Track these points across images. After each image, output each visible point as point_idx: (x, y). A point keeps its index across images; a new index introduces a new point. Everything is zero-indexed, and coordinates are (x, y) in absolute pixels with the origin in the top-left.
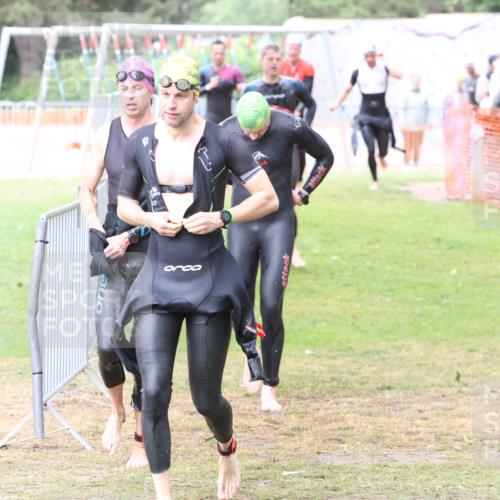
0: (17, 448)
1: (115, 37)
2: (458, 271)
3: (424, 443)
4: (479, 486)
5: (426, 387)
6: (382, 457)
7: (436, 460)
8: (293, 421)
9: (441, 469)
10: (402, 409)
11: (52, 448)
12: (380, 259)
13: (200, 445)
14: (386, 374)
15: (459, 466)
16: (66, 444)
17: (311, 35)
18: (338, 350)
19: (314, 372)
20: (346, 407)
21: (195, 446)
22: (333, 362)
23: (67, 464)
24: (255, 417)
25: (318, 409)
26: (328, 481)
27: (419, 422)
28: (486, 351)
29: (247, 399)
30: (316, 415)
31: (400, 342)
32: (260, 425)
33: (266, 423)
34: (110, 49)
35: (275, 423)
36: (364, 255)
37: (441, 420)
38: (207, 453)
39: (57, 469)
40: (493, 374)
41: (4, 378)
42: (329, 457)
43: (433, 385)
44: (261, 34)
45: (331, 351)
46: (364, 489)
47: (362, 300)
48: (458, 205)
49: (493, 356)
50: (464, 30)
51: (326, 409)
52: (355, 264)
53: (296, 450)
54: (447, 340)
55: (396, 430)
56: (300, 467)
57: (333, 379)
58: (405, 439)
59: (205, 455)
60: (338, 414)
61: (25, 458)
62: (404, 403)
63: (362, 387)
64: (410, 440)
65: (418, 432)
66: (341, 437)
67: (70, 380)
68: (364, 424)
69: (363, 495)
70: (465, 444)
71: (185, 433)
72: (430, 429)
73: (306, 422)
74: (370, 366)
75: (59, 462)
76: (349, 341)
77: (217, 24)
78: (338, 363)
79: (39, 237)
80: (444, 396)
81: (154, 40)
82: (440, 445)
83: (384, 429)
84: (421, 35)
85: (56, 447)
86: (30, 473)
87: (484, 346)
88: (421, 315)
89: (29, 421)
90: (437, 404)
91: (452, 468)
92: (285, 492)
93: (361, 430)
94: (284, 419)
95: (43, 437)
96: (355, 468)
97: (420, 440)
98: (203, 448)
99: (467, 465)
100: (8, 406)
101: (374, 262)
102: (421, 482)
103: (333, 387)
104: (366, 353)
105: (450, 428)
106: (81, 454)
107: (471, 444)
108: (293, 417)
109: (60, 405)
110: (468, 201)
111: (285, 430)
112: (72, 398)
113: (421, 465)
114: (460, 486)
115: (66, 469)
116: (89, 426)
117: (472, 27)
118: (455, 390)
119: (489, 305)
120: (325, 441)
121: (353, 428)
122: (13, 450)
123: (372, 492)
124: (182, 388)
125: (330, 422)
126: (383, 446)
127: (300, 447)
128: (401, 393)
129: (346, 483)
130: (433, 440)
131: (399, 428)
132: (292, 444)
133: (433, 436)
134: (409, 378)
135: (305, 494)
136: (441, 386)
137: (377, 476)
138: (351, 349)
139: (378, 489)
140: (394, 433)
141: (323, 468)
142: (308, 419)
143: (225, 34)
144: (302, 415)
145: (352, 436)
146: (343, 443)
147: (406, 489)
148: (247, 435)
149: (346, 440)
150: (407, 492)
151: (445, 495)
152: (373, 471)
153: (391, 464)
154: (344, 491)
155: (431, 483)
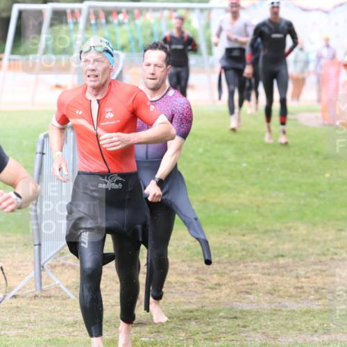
0: (23, 297)
1: (92, 11)
2: (331, 175)
3: (306, 295)
5: (308, 255)
6: (277, 304)
7: (315, 306)
8: (215, 279)
9: (318, 313)
10: (291, 271)
11: (47, 297)
12: (276, 166)
14: (280, 247)
15: (331, 311)
16: (57, 294)
18: (247, 229)
19: (230, 245)
20: (252, 270)
22: (243, 238)
23: (58, 308)
24: (188, 276)
25: (232, 271)
26: (240, 321)
27: (303, 280)
29: (183, 264)
30: (232, 274)
31: (290, 224)
32: (192, 282)
33: (196, 280)
34: (88, 20)
35: (202, 280)
36: (264, 163)
37: (319, 278)
39: (51, 312)
41: (14, 248)
42: (241, 304)
43: (313, 254)
44: (193, 9)
45: (241, 230)
46: (265, 326)
47: (263, 195)
48: (331, 128)
50: (336, 7)
51: (239, 271)
52: (259, 170)
53: (217, 299)
55: (287, 285)
56: (220, 311)
57: (243, 250)
58: (293, 292)
60: (247, 274)
61: (29, 304)
62: (293, 267)
63: (262, 255)
64: (297, 291)
65: (302, 288)
66: (248, 290)
67: (60, 250)
68: (265, 282)
69: (264, 331)
72: (311, 285)
73: (225, 280)
74: (270, 240)
75: (53, 307)
76: (254, 223)
78: (246, 238)
79: (39, 149)
80: (320, 262)
81: (119, 12)
82: (318, 296)
83: (279, 284)
84: (305, 10)
85: (50, 297)
86: (32, 314)
88: (305, 205)
89: (31, 278)
90: (316, 267)
91: (326, 312)
92: (210, 328)
93: (263, 285)
94: (209, 277)
95: (41, 290)
96: (258, 312)
97: (304, 292)
100: (17, 268)
101: (272, 168)
102: (305, 321)
103: (243, 255)
105: (325, 284)
106: (68, 302)
108: (215, 276)
109: (53, 267)
111: (210, 285)
112: (61, 263)
113: (305, 309)
114: (332, 325)
115: (58, 312)
116: (73, 282)
117: (340, 5)
118: (329, 257)
120: (237, 293)
121: (257, 284)
122: (21, 299)
123: (270, 328)
125: (241, 279)
126: (278, 297)
127: (220, 297)
128: (291, 260)
129: (253, 322)
130: (313, 292)
131: (289, 284)
132: (214, 295)
133: (313, 289)
134: (296, 249)
135: (223, 330)
136: (318, 255)
137: (274, 318)
138: (256, 229)
139: (274, 326)
140: (285, 287)
141: (236, 312)
142: (226, 278)
143: (169, 9)
144: (221, 275)
145: (257, 289)
146: (250, 294)
147: (294, 326)
148: (183, 289)
149: (252, 292)
150: (295, 329)
151: (321, 331)
152: (271, 314)
153: (283, 310)
154: (251, 327)
155: (311, 323)
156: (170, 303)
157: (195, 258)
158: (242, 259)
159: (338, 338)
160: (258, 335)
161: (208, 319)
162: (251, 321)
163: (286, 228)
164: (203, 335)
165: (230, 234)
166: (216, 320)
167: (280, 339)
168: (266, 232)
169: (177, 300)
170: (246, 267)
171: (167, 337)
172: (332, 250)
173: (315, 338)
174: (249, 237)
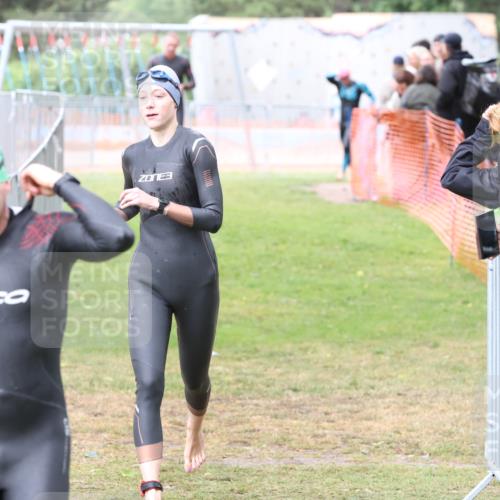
1: (18, 35)
2: (366, 273)
3: (330, 446)
4: (386, 490)
5: (332, 390)
6: (288, 460)
7: (343, 463)
10: (308, 412)
12: (286, 260)
13: (104, 446)
14: (293, 377)
15: (366, 470)
17: (216, 34)
18: (245, 352)
20: (252, 409)
21: (99, 448)
22: (238, 364)
25: (224, 411)
26: (234, 483)
27: (325, 424)
28: (393, 353)
30: (221, 418)
31: (306, 344)
32: (165, 427)
33: (171, 425)
34: (14, 48)
35: (180, 424)
36: (269, 256)
37: (348, 422)
38: (112, 455)
40: (401, 376)
42: (236, 460)
43: (339, 388)
44: (164, 32)
45: (236, 353)
46: (270, 492)
47: (267, 302)
48: (364, 206)
49: (399, 358)
50: (371, 30)
51: (232, 411)
52: (261, 265)
54: (353, 342)
55: (302, 433)
56: (205, 470)
57: (239, 381)
58: (312, 442)
59: (110, 457)
60: (243, 416)
62: (311, 405)
63: (268, 389)
64: (317, 442)
65: (325, 435)
66: (246, 440)
68: (270, 427)
70: (372, 448)
71: (88, 435)
72: (337, 432)
73: (212, 425)
74: (276, 367)
76: (254, 342)
77: (121, 22)
78: (242, 364)
80: (350, 398)
81: (57, 37)
82: (346, 448)
83: (290, 431)
84: (327, 34)
87: (390, 348)
88: (327, 317)
90: (344, 406)
91: (358, 471)
92: (190, 495)
93: (267, 432)
96: (261, 471)
97: (326, 442)
98: (107, 450)
99: (374, 468)
101: (280, 263)
102: (328, 485)
103: (238, 389)
105: (357, 430)
107: (378, 447)
110: (375, 203)
113: (328, 467)
114: (367, 490)
118: (362, 392)
119: (395, 307)
120: (230, 443)
121: (258, 430)
123: (278, 495)
124: (86, 389)
125: (236, 423)
126: (289, 449)
128: (308, 395)
129: (253, 486)
130: (340, 443)
131: (305, 431)
133: (339, 438)
134: (316, 380)
135: (210, 497)
136: (347, 388)
137: (283, 479)
138: (257, 351)
139: (284, 492)
140: (300, 435)
141: (228, 471)
142: (214, 421)
143: (130, 32)
144: (207, 417)
145: (258, 439)
146: (249, 445)
147: (313, 492)
149: (252, 443)
150: (313, 495)
152: (279, 473)
153: (297, 467)
154: (250, 494)
155: (337, 487)
157: (170, 392)
158: (236, 394)
161: (187, 482)
162: (251, 484)
163: (301, 349)
168: (272, 355)
170: (243, 406)
172: (367, 381)
174: (247, 362)
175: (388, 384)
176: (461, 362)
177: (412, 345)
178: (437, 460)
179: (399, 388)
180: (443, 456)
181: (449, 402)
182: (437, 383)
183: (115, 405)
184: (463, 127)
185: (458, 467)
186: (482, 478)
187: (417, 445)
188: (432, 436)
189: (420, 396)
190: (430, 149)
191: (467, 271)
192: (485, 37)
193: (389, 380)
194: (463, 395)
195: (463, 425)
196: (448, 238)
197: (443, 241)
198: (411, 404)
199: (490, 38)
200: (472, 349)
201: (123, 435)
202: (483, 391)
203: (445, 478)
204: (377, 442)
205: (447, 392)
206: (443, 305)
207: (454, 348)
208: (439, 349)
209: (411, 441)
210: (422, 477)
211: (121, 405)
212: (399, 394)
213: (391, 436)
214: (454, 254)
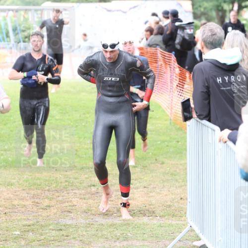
4: (138, 234)
6: (90, 220)
7: (117, 221)
8: (46, 202)
9: (120, 226)
12: (89, 122)
14: (93, 179)
15: (128, 224)
18: (69, 167)
19: (57, 178)
20: (72, 195)
24: (27, 200)
25: (59, 196)
26: (64, 232)
28: (142, 167)
29: (23, 191)
30: (57, 199)
32: (30, 204)
33: (33, 203)
35: (37, 203)
36: (81, 120)
38: (4, 218)
40: (145, 178)
42: (65, 220)
44: (30, 10)
46: (82, 235)
47: (80, 142)
49: (145, 169)
50: (131, 8)
51: (63, 196)
52: (77, 124)
53: (48, 216)
56: (50, 225)
57: (66, 181)
60: (68, 198)
63: (80, 185)
66: (70, 210)
68: (82, 204)
69: (81, 239)
70: (132, 214)
72: (114, 206)
73: (53, 203)
74: (84, 175)
77: (8, 5)
78: (68, 173)
83: (92, 206)
84: (109, 11)
87: (140, 165)
91: (125, 225)
92: (42, 237)
93: (80, 206)
94: (42, 201)
96: (77, 225)
99: (132, 224)
101: (87, 123)
102: (110, 232)
103: (66, 185)
104: (82, 168)
107: (134, 213)
108: (46, 200)
111: (42, 207)
113: (110, 223)
114: (129, 234)
117: (135, 7)
120: (62, 212)
121: (76, 206)
123: (85, 237)
125: (65, 202)
126: (91, 214)
127: (50, 215)
128: (100, 188)
129: (73, 233)
130: (116, 211)
132: (46, 213)
133: (116, 209)
135: (52, 238)
137: (88, 229)
138: (75, 167)
139: (88, 236)
140: (96, 208)
141: (61, 226)
142: (54, 201)
143: (13, 10)
144: (51, 199)
145: (76, 209)
146: (71, 213)
147: (102, 235)
148: (23, 209)
149: (72, 211)
150: (103, 237)
151: (121, 239)
152: (86, 227)
153: (95, 223)
154: (72, 237)
155: (115, 233)
156: (14, 220)
157: (32, 187)
158: (65, 188)
159: (133, 243)
160: (77, 242)
161: (41, 231)
164: (38, 242)
165: (56, 170)
166: (47, 231)
167: (92, 245)
169: (19, 218)
170: (68, 194)
171: (12, 244)
173: (118, 244)
174: (70, 172)
175: (140, 182)
176: (176, 171)
177: (151, 163)
178: (163, 219)
179: (145, 184)
180: (166, 217)
181: (169, 191)
182: (163, 181)
183: (5, 194)
184: (176, 56)
185: (174, 223)
186: (185, 228)
187: (153, 212)
188: (161, 208)
189: (155, 188)
190: (160, 66)
191: (178, 127)
192: (186, 12)
193: (139, 180)
194: (176, 188)
195: (176, 202)
196: (169, 111)
197: (166, 111)
198: (151, 192)
199: (190, 12)
200: (181, 164)
201: (10, 209)
202: (186, 185)
203: (167, 228)
204: (134, 211)
205: (168, 186)
206: (166, 143)
207: (172, 164)
208: (164, 165)
209: (151, 210)
210: (156, 228)
211: (8, 194)
212: (145, 187)
213: (141, 208)
214: (172, 118)
